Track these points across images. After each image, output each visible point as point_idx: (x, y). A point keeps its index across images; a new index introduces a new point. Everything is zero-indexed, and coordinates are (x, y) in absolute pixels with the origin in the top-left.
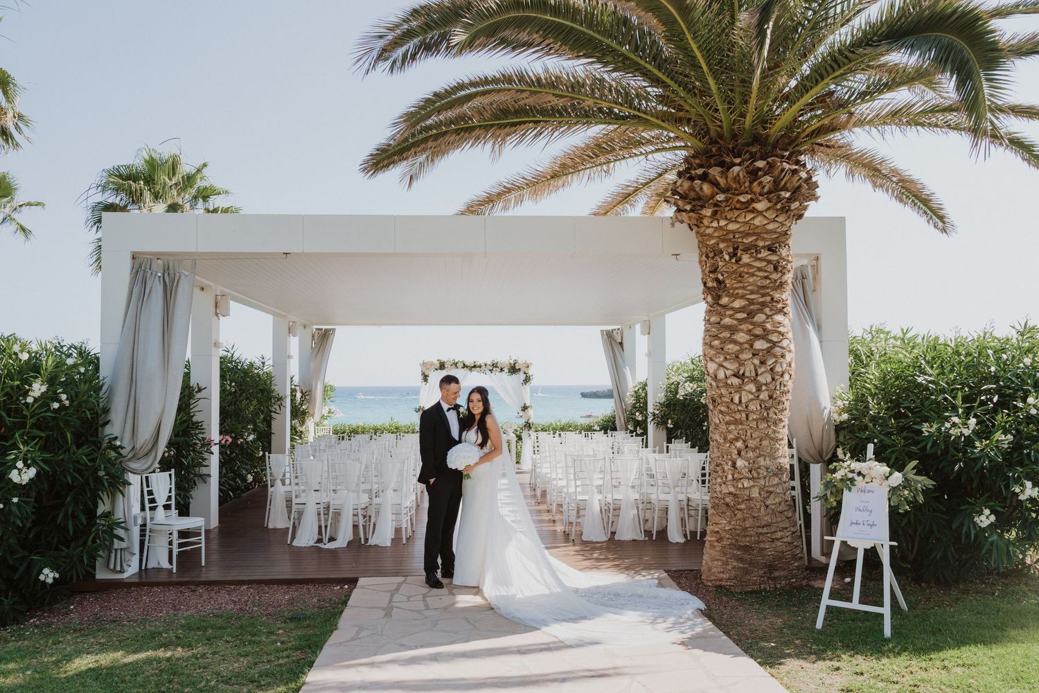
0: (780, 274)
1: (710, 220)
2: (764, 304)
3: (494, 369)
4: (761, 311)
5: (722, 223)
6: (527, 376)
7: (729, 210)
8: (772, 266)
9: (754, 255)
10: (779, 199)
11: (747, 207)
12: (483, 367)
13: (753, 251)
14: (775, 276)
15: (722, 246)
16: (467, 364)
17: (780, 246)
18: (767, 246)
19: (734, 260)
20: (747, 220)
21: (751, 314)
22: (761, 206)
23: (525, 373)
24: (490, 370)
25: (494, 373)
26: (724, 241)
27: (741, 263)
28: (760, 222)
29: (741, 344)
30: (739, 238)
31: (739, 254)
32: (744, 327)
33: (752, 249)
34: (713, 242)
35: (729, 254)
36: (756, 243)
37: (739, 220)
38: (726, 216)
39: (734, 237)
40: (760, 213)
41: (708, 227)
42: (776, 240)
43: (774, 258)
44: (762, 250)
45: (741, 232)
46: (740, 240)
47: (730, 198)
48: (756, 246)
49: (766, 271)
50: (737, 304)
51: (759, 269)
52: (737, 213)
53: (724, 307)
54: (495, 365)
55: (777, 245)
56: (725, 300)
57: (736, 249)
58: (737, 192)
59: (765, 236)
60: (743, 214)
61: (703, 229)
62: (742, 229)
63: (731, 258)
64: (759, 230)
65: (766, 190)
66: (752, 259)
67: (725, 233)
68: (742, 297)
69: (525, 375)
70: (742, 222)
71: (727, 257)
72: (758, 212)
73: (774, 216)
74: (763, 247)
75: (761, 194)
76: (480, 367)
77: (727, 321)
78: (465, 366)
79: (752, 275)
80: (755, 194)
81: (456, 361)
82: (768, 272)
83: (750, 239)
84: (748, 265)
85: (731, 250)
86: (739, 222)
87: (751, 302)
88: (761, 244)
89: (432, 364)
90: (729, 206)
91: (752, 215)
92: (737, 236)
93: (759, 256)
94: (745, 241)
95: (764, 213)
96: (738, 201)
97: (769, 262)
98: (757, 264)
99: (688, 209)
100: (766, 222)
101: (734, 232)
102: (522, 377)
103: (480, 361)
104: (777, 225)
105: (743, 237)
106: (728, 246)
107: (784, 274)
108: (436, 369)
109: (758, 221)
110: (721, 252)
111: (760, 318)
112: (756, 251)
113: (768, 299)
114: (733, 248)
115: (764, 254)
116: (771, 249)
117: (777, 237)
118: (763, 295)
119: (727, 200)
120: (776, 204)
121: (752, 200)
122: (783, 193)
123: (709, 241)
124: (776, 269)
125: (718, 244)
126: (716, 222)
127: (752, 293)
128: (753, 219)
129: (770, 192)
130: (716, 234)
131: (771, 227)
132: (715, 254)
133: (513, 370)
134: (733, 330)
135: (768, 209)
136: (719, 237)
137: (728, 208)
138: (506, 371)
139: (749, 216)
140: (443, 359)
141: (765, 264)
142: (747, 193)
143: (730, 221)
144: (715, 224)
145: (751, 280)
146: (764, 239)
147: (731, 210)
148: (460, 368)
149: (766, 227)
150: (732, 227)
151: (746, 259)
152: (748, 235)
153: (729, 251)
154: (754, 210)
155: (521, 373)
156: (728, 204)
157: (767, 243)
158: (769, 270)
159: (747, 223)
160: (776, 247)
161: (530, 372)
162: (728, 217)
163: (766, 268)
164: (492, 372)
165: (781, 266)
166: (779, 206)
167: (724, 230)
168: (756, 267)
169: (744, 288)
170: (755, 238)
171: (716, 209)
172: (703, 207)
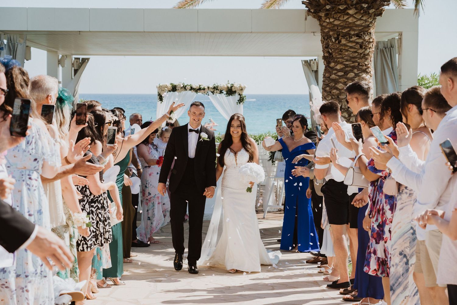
0: (364, 50)
1: (325, 18)
2: (354, 67)
3: (215, 91)
4: (352, 71)
5: (332, 20)
6: (241, 97)
7: (334, 13)
8: (359, 46)
9: (348, 39)
10: (362, 8)
11: (344, 12)
12: (207, 90)
13: (347, 37)
14: (360, 51)
15: (331, 33)
16: (194, 87)
17: (364, 34)
18: (356, 34)
19: (337, 42)
20: (345, 19)
21: (346, 73)
22: (351, 12)
23: (239, 94)
24: (212, 92)
25: (215, 94)
26: (332, 30)
27: (341, 43)
28: (352, 20)
29: (339, 90)
30: (340, 29)
31: (340, 39)
32: (342, 80)
33: (347, 36)
34: (326, 30)
35: (335, 38)
36: (350, 32)
37: (340, 19)
38: (333, 16)
39: (338, 28)
40: (352, 16)
41: (325, 22)
42: (361, 31)
43: (360, 41)
44: (353, 37)
45: (341, 26)
46: (340, 30)
47: (335, 7)
48: (350, 34)
49: (355, 48)
50: (338, 67)
51: (351, 47)
52: (339, 15)
53: (332, 68)
54: (215, 88)
55: (362, 33)
56: (332, 65)
57: (338, 35)
58: (338, 3)
59: (355, 28)
60: (342, 16)
61: (322, 22)
62: (342, 24)
63: (336, 41)
64: (351, 25)
65: (354, 2)
66: (347, 42)
67: (333, 26)
68: (341, 63)
69: (239, 96)
70: (342, 20)
71: (334, 40)
72: (350, 15)
73: (360, 17)
74: (354, 35)
75: (352, 6)
76: (204, 89)
77: (333, 76)
78: (192, 89)
79: (347, 51)
80: (348, 5)
81: (185, 85)
82: (356, 49)
83: (346, 30)
84: (345, 45)
85: (336, 36)
86: (340, 20)
87: (346, 66)
88: (352, 33)
89: (166, 87)
90: (334, 11)
91: (347, 17)
92: (339, 28)
93: (351, 40)
94: (343, 31)
95: (354, 15)
96: (339, 9)
97: (357, 43)
98: (350, 44)
99: (313, 11)
100: (355, 20)
101: (337, 26)
102: (237, 97)
103: (204, 85)
104: (362, 22)
105: (342, 29)
106: (334, 34)
107: (366, 49)
108: (170, 91)
109: (350, 20)
110: (331, 37)
111: (351, 75)
112: (349, 37)
113: (357, 64)
114: (337, 35)
115: (354, 39)
116: (358, 36)
117: (362, 29)
118: (353, 62)
119: (333, 8)
120: (361, 10)
121: (346, 9)
122: (363, 5)
123: (325, 30)
124: (361, 47)
125: (329, 32)
126: (328, 19)
127: (347, 61)
128: (348, 18)
129: (355, 5)
130: (328, 26)
131: (358, 23)
132: (328, 38)
133: (230, 92)
134: (336, 81)
135: (356, 13)
136: (329, 28)
137: (334, 12)
138: (225, 93)
139: (346, 17)
140: (175, 83)
141: (354, 44)
142: (343, 4)
143: (336, 19)
144: (328, 21)
145: (346, 53)
146: (354, 30)
147: (336, 13)
148: (188, 90)
149: (355, 23)
150: (337, 23)
151: (343, 41)
152: (344, 28)
153: (335, 36)
154: (348, 14)
155: (237, 95)
156: (334, 10)
157: (356, 32)
158: (357, 48)
159: (345, 21)
160: (362, 35)
161: (244, 93)
162: (335, 17)
163: (355, 47)
164: (213, 94)
165: (364, 45)
166: (362, 12)
167: (332, 24)
168: (349, 46)
169: (342, 58)
170: (349, 29)
171: (327, 12)
172: (320, 11)
